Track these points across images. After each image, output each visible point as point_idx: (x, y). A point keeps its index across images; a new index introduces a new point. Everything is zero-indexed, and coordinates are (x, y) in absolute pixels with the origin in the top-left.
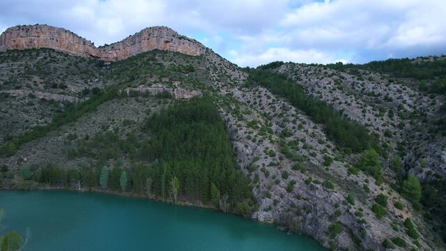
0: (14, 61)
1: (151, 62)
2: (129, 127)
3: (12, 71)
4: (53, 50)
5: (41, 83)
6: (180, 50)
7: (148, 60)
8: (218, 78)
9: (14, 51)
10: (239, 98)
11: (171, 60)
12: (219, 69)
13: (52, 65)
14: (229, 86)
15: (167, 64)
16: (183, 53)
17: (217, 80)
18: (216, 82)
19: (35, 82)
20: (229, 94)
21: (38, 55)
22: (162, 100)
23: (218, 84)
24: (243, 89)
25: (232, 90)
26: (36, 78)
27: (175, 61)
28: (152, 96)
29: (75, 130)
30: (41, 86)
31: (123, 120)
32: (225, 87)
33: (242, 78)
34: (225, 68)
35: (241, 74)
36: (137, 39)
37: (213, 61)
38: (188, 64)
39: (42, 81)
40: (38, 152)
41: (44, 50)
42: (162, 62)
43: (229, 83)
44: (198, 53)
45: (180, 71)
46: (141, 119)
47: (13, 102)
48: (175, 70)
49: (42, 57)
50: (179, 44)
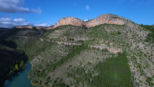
0: (61, 30)
1: (102, 30)
2: (90, 66)
3: (60, 34)
4: (71, 25)
5: (66, 39)
6: (115, 23)
7: (102, 29)
8: (132, 37)
9: (62, 26)
10: (142, 49)
11: (111, 28)
12: (132, 31)
13: (71, 31)
14: (137, 41)
15: (109, 31)
16: (116, 24)
17: (131, 38)
18: (131, 39)
19: (65, 39)
20: (137, 47)
21: (67, 27)
22: (104, 53)
23: (131, 40)
24: (145, 43)
25: (139, 44)
26: (65, 37)
27: (112, 29)
28: (100, 50)
29: (72, 63)
30: (66, 40)
31: (88, 61)
32: (135, 42)
33: (145, 35)
34: (136, 30)
35: (144, 32)
36: (98, 19)
37: (130, 27)
38: (118, 30)
39: (67, 38)
40: (59, 71)
41: (69, 25)
42: (107, 30)
43: (137, 40)
44: (123, 24)
45: (114, 34)
46: (95, 62)
47: (58, 46)
48: (112, 34)
49: (68, 28)
50: (115, 21)
